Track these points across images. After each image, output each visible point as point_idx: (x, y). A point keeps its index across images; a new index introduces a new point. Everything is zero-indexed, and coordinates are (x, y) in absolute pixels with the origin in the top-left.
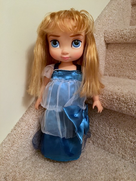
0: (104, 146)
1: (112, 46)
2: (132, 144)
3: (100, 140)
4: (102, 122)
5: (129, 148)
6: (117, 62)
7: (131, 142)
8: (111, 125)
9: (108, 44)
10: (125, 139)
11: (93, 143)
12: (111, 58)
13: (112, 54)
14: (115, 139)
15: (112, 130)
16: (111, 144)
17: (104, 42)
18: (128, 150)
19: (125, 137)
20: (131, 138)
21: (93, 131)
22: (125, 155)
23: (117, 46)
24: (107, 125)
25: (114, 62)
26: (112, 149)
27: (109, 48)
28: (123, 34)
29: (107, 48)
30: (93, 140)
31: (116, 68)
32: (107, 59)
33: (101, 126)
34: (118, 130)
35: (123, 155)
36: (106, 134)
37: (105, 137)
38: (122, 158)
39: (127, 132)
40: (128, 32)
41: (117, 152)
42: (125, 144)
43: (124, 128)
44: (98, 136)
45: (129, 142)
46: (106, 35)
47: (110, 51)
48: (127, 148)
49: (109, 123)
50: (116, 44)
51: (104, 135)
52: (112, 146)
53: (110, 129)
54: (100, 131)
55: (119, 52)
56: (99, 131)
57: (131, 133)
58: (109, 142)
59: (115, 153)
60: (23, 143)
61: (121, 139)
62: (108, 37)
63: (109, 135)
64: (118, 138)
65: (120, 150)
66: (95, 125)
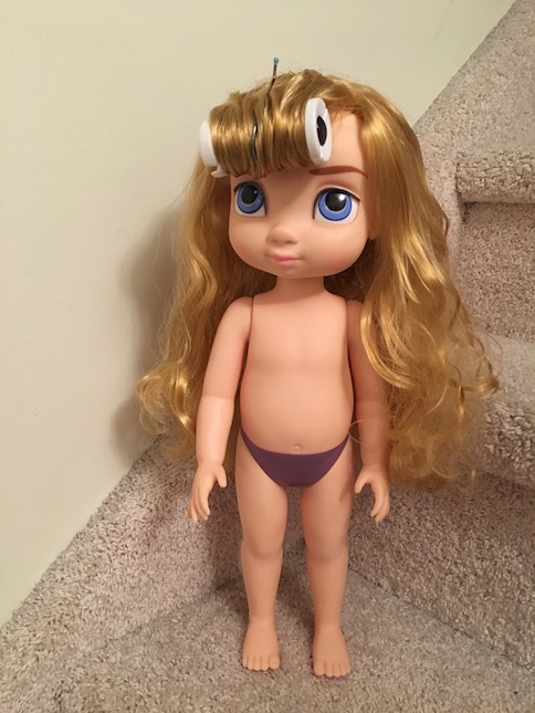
0: (434, 602)
1: (487, 214)
3: (423, 579)
4: (431, 511)
6: (502, 277)
8: (466, 522)
9: (467, 206)
10: (519, 582)
11: (395, 587)
12: (480, 261)
13: (483, 243)
14: (481, 580)
15: (470, 545)
16: (465, 599)
17: (456, 198)
18: (529, 627)
19: (518, 577)
21: (396, 543)
22: (515, 643)
23: (503, 216)
24: (450, 522)
25: (489, 274)
26: (467, 617)
27: (471, 221)
28: (529, 169)
29: (464, 220)
30: (393, 576)
31: (497, 298)
32: (463, 263)
33: (428, 525)
34: (492, 546)
35: (507, 645)
36: (444, 558)
37: (441, 569)
38: (506, 655)
39: (527, 555)
41: (487, 632)
42: (519, 601)
43: (518, 539)
44: (413, 565)
46: (463, 173)
47: (476, 232)
48: (524, 618)
49: (461, 516)
50: (500, 208)
51: (437, 559)
52: (466, 605)
53: (462, 539)
54: (422, 543)
56: (418, 544)
58: (454, 591)
59: (476, 634)
60: (129, 571)
61: (506, 581)
63: (456, 563)
64: (492, 578)
65: (499, 623)
66: (405, 521)
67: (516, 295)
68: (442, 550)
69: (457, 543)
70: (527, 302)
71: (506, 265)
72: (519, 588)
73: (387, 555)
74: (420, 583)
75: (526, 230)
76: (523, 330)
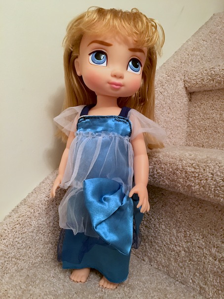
0: (167, 267)
1: (199, 96)
2: (217, 262)
3: (162, 255)
4: (164, 219)
5: (211, 271)
6: (207, 123)
7: (215, 260)
8: (179, 224)
9: (191, 94)
10: (204, 252)
11: (150, 261)
12: (198, 117)
13: (199, 109)
14: (187, 254)
15: (181, 235)
16: (181, 264)
17: (184, 90)
18: (210, 277)
19: (203, 249)
20: (213, 251)
21: (150, 238)
22: (204, 286)
23: (206, 96)
24: (172, 224)
25: (202, 122)
26: (182, 274)
27: (192, 100)
28: (214, 73)
29: (190, 100)
30: (149, 255)
31: (206, 133)
32: (190, 119)
33: (163, 227)
34: (190, 234)
35: (201, 288)
36: (171, 243)
37: (169, 249)
38: (200, 293)
39: (206, 237)
40: (222, 69)
41: (191, 281)
42: (204, 263)
43: (202, 229)
44: (158, 248)
45: (211, 258)
46: (187, 78)
47: (195, 104)
48: (207, 272)
49: (176, 220)
50: (204, 93)
51: (167, 244)
52: (181, 267)
53: (177, 232)
54: (161, 236)
55: (209, 105)
56: (159, 237)
57: (214, 240)
58: (176, 260)
59: (186, 283)
60: (17, 239)
61: (198, 252)
62: (189, 80)
63: (176, 245)
64: (192, 251)
65: (196, 276)
66: (153, 226)
67: (214, 130)
68: (169, 239)
69: (176, 235)
70: (219, 133)
71: (209, 117)
72: (204, 256)
73: (147, 244)
74: (161, 257)
75: (216, 101)
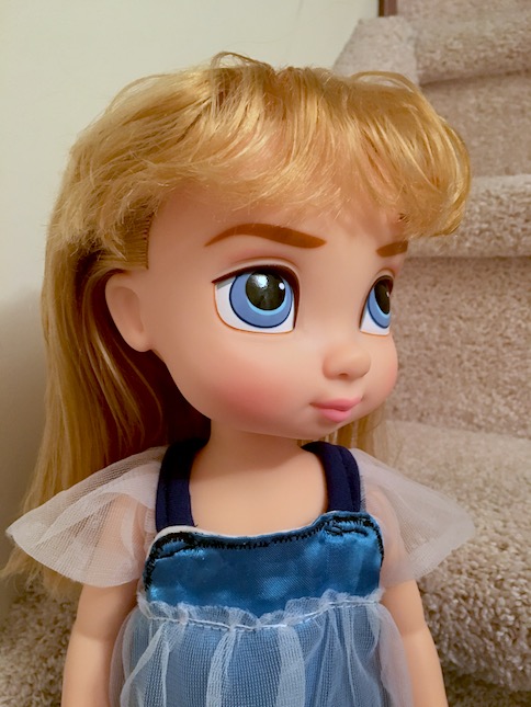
67: (426, 369)
70: (440, 376)
71: (407, 333)
75: (426, 290)
76: (440, 411)
